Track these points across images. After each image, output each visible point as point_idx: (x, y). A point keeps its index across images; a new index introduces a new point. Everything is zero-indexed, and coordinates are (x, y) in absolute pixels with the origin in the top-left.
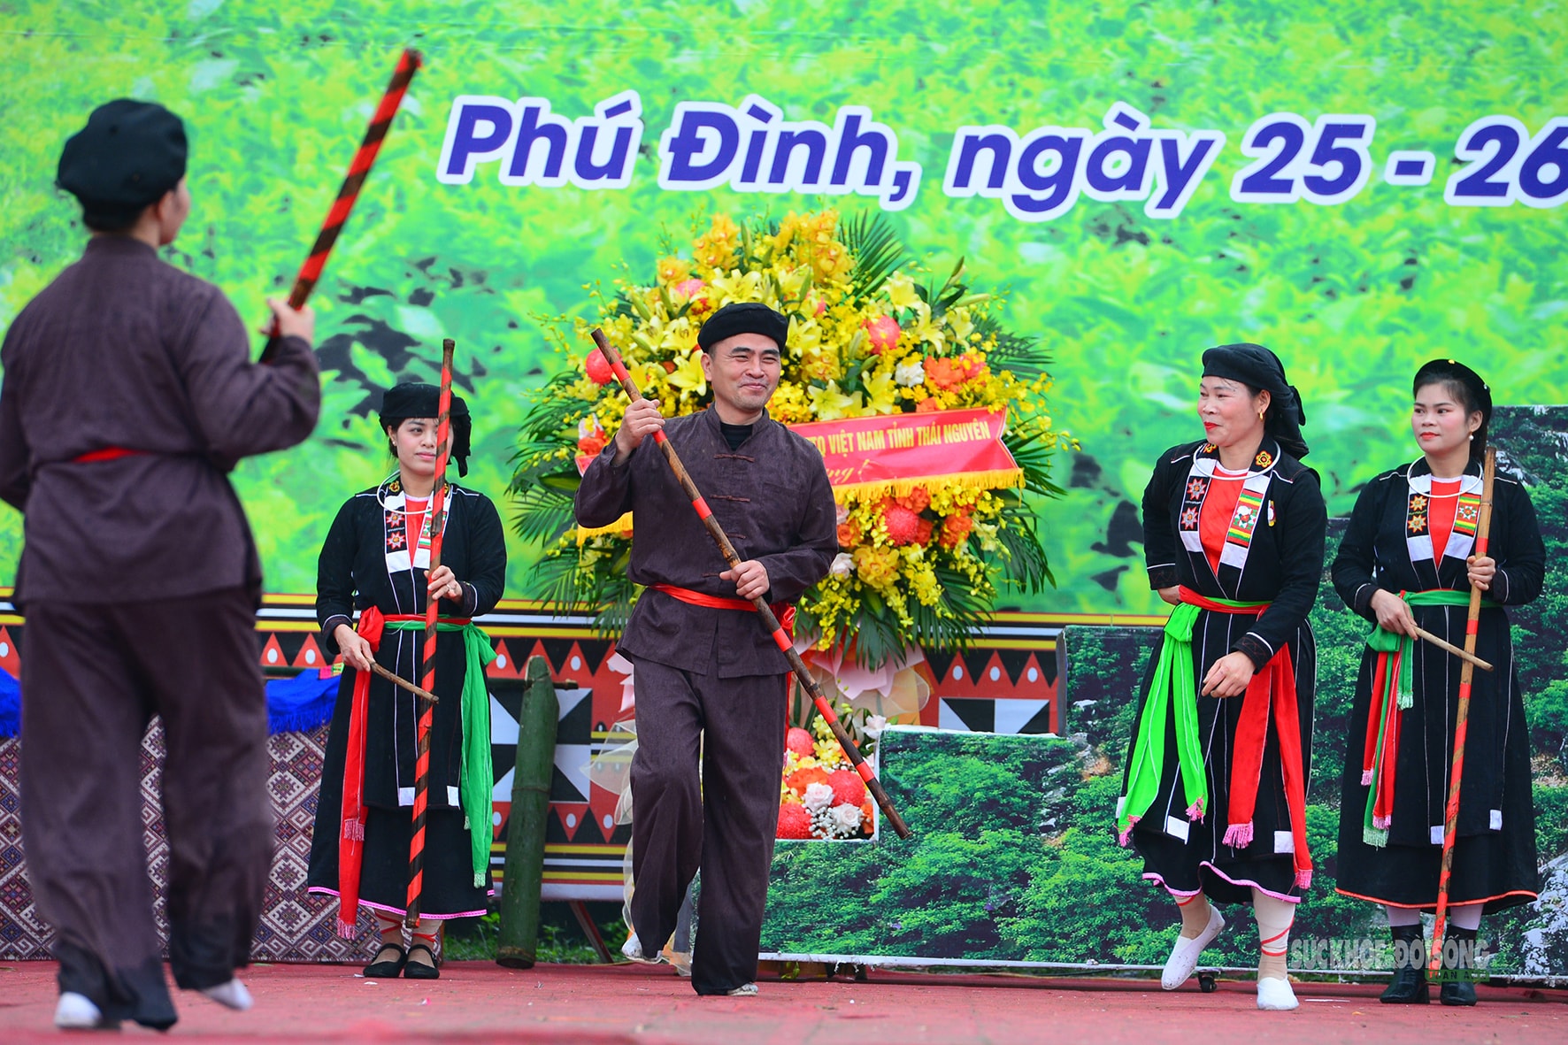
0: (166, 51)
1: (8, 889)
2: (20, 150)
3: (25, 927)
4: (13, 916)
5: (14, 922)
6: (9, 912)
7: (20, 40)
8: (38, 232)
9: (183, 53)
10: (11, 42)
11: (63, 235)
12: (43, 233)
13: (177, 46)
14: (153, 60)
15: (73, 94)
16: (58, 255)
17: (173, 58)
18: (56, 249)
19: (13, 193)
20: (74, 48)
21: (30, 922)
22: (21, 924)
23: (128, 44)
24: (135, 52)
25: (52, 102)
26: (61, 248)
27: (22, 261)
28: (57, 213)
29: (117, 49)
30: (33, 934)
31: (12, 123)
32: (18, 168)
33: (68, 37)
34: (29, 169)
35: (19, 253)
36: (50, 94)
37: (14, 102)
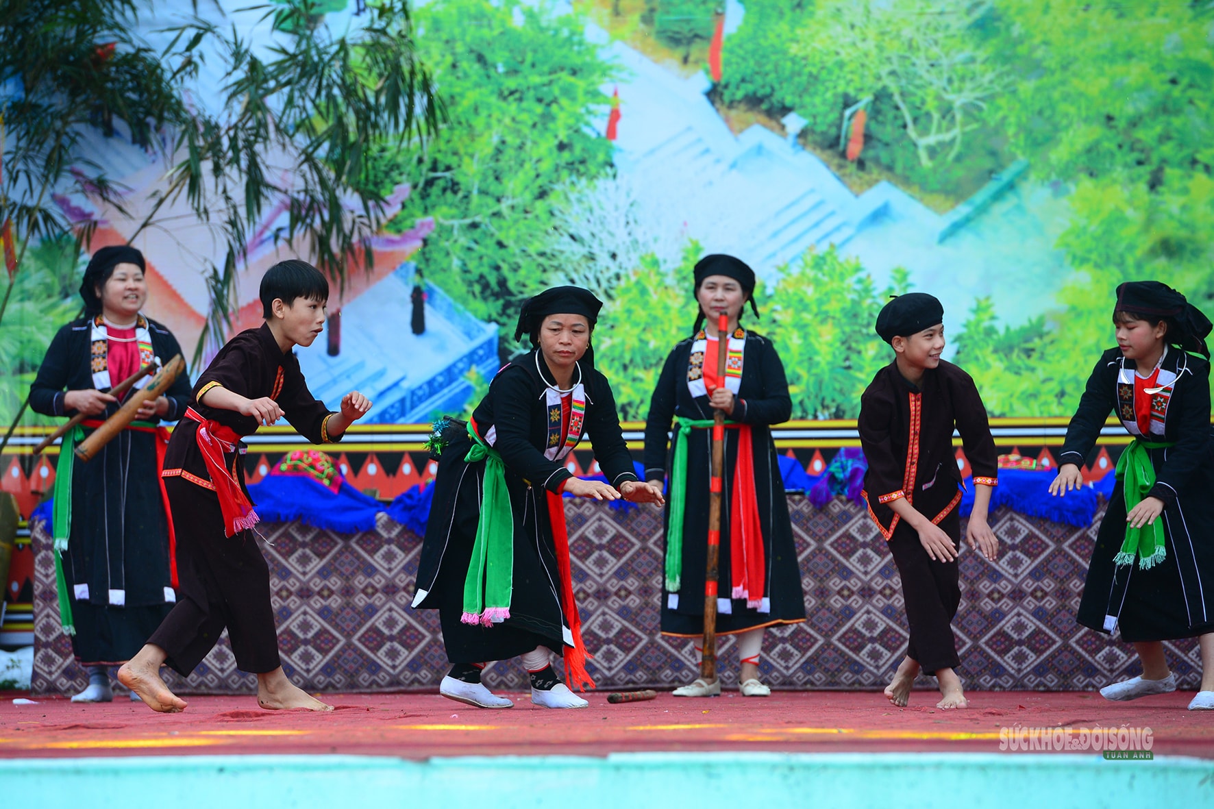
0: (1190, 13)
1: (1085, 639)
2: (1081, 95)
3: (1099, 667)
4: (1090, 659)
5: (1090, 663)
6: (1087, 656)
7: (1081, 14)
8: (1094, 154)
9: (1203, 14)
10: (1074, 14)
11: (1113, 155)
12: (1098, 154)
13: (1199, 9)
14: (1180, 20)
15: (1120, 50)
16: (1109, 170)
17: (1195, 18)
18: (1107, 165)
19: (1075, 126)
20: (1121, 15)
21: (1103, 663)
22: (1096, 664)
23: (1161, 10)
24: (1166, 15)
25: (1104, 57)
26: (1112, 164)
27: (1083, 176)
28: (1108, 139)
29: (1153, 14)
30: (1105, 672)
31: (1075, 75)
32: (1079, 108)
33: (1116, 8)
34: (1088, 108)
35: (1080, 171)
36: (1103, 51)
37: (1076, 59)
